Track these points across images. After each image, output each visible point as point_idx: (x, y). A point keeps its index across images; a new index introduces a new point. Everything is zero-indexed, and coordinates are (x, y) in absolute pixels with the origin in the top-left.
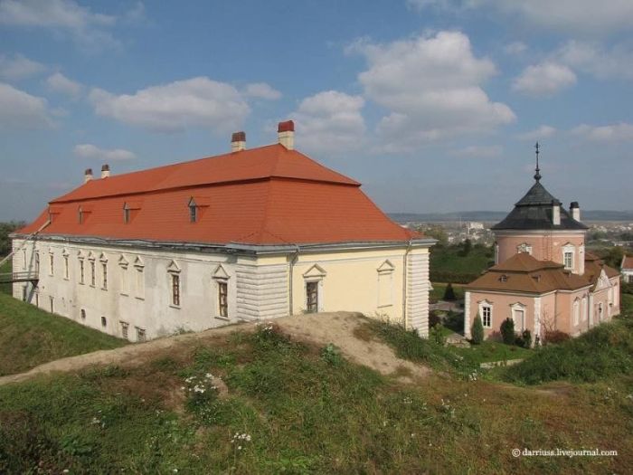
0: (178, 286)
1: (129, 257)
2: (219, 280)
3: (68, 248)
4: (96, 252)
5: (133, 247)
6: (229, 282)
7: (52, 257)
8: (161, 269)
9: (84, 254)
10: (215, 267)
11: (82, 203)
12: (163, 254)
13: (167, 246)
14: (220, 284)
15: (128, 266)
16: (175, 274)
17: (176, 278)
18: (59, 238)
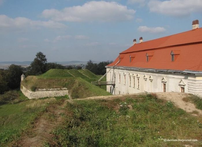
0: (165, 88)
1: (147, 75)
2: (181, 86)
3: (125, 72)
4: (135, 73)
5: (149, 72)
6: (185, 87)
7: (120, 75)
8: (159, 81)
9: (131, 74)
10: (180, 80)
11: (131, 54)
12: (160, 75)
13: (161, 71)
14: (182, 88)
15: (147, 80)
16: (164, 83)
17: (165, 85)
18: (122, 68)
